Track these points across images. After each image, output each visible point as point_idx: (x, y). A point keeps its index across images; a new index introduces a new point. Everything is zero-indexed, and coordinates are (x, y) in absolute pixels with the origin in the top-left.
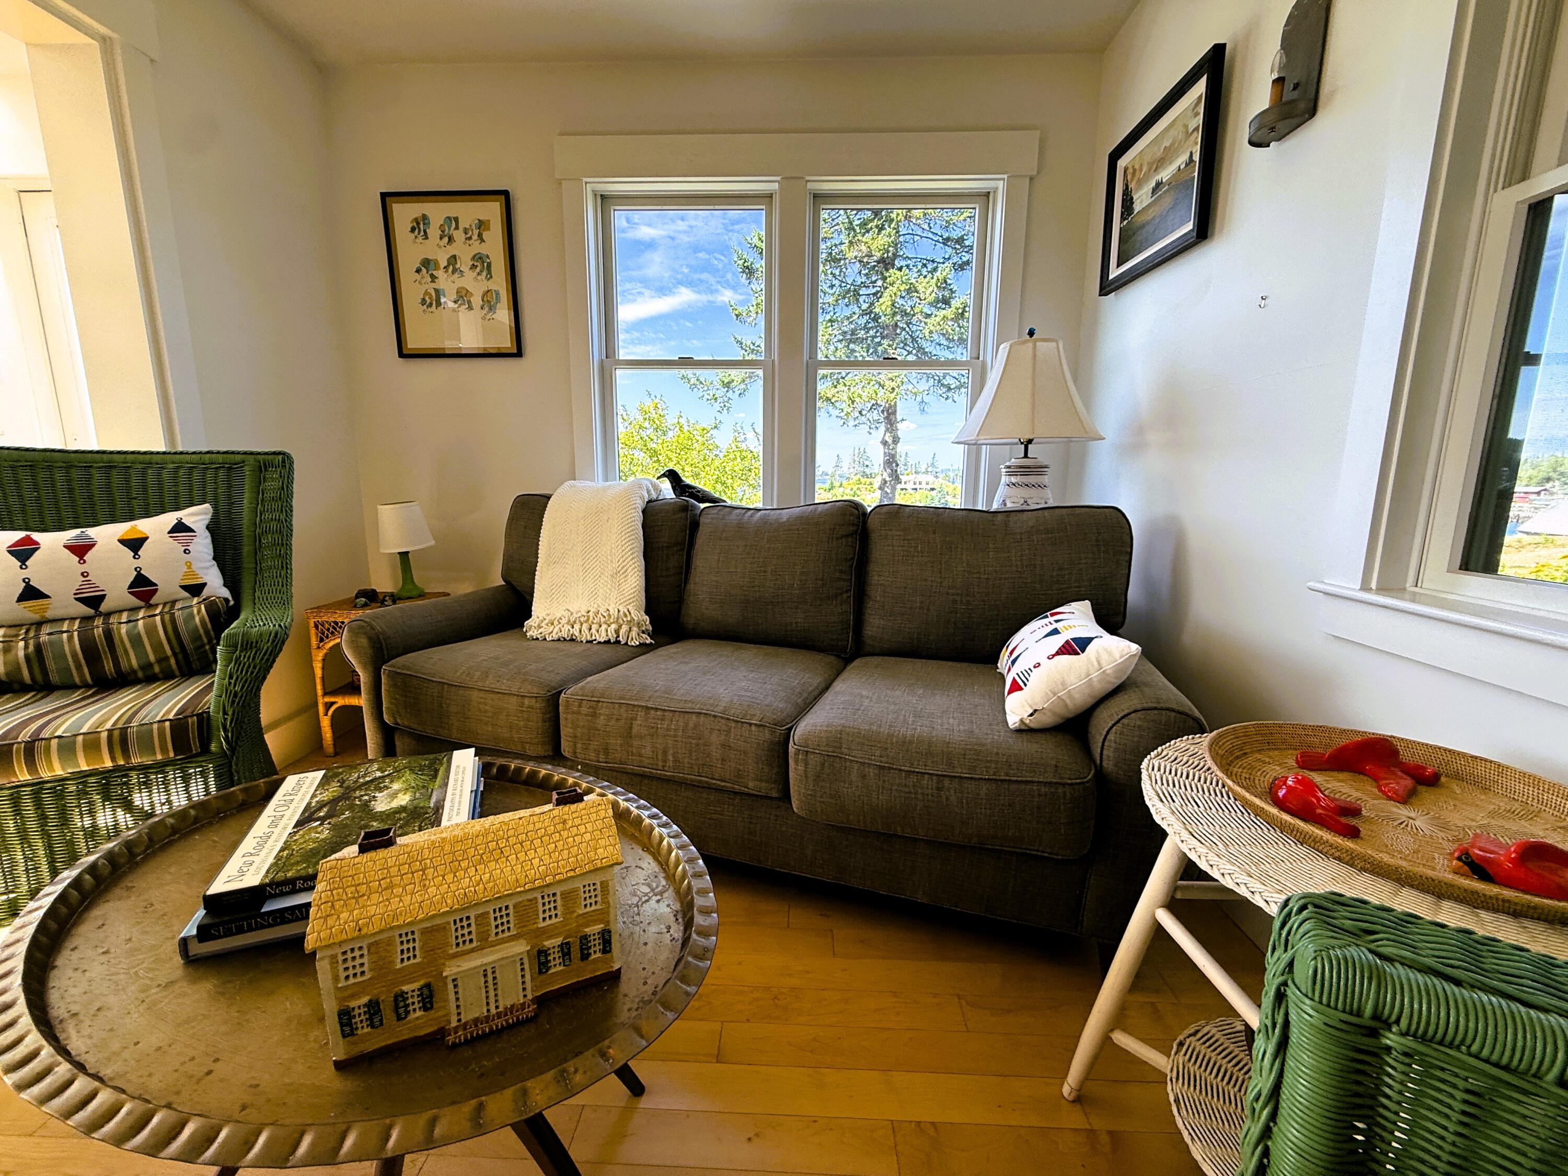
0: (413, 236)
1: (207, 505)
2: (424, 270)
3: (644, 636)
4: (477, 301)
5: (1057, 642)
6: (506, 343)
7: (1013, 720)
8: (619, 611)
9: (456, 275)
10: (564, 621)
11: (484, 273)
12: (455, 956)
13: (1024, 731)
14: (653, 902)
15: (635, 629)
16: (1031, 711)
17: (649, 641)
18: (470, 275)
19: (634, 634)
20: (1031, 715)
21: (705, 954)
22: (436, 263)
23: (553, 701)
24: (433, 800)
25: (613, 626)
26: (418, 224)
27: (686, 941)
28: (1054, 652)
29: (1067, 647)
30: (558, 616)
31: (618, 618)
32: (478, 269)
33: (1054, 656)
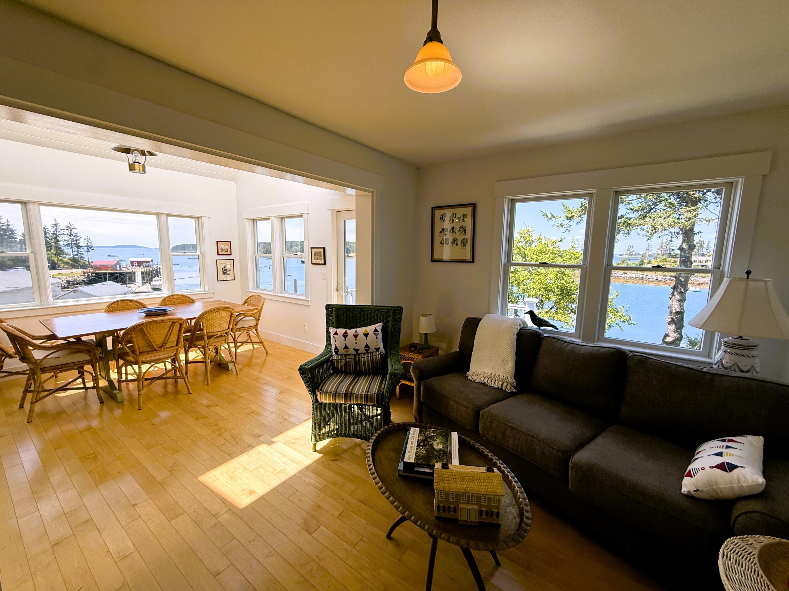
0: (440, 221)
1: (382, 323)
2: (443, 232)
3: (513, 388)
4: (459, 243)
5: (719, 460)
6: (468, 257)
7: (684, 490)
8: (503, 377)
9: (453, 233)
10: (482, 375)
11: (463, 233)
12: (462, 503)
13: (689, 496)
14: (511, 507)
15: (509, 385)
16: (695, 489)
17: (515, 391)
18: (458, 233)
19: (509, 387)
20: (695, 491)
21: (526, 531)
22: (447, 229)
23: (477, 412)
24: (449, 449)
25: (501, 383)
26: (442, 216)
27: (520, 524)
28: (714, 466)
29: (723, 466)
30: (480, 373)
31: (503, 380)
32: (461, 231)
33: (713, 467)
